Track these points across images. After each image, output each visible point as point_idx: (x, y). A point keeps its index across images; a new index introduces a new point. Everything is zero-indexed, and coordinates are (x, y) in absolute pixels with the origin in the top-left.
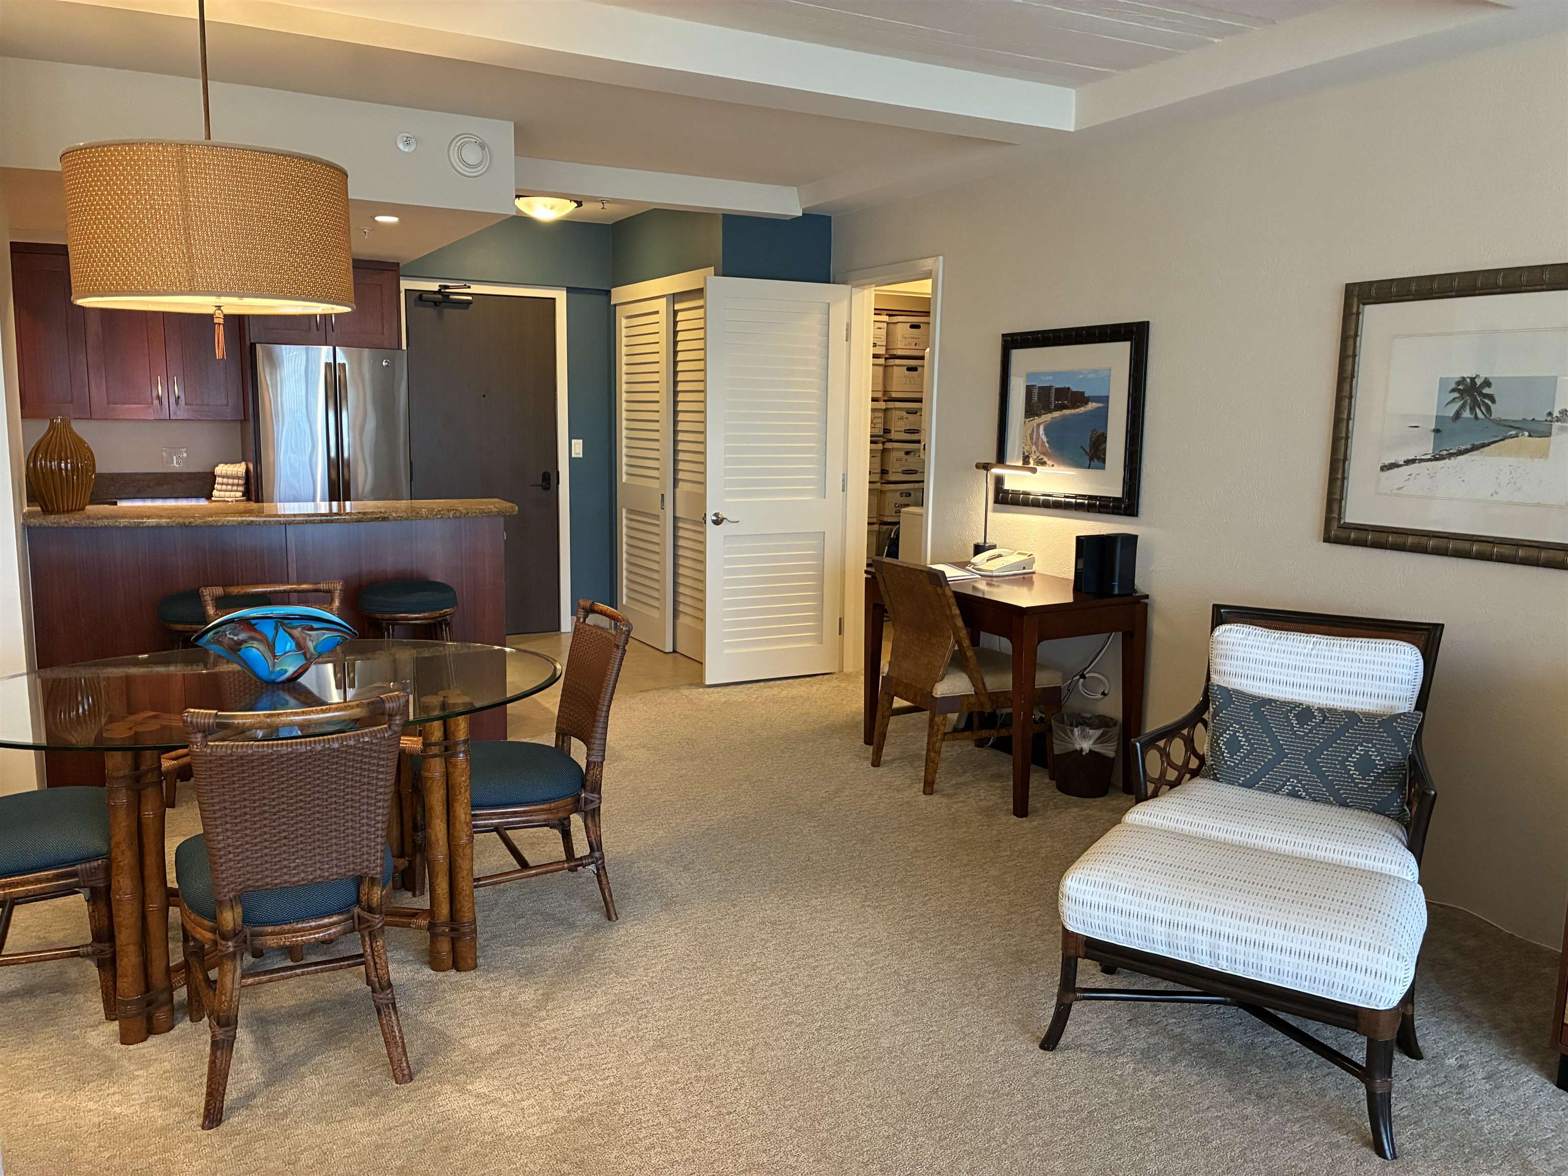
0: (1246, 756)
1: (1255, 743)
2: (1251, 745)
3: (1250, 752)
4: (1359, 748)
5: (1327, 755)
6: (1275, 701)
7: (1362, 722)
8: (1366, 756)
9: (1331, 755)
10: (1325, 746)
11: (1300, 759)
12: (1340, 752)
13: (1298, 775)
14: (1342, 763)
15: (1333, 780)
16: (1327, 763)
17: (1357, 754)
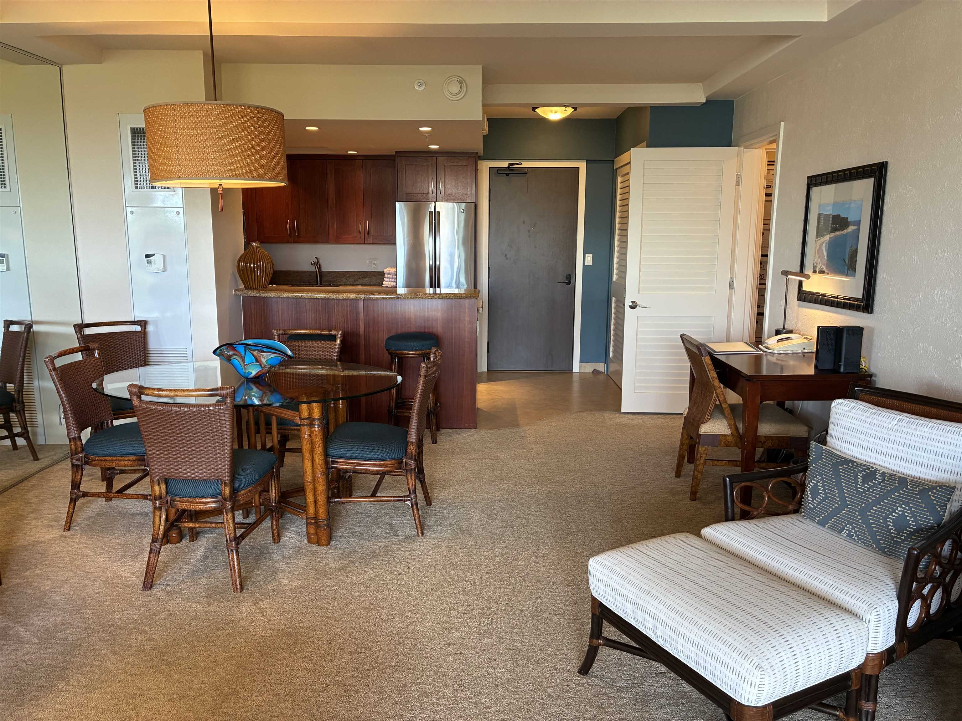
0: (822, 501)
1: (828, 493)
2: (826, 494)
3: (824, 500)
4: (899, 509)
5: (876, 510)
6: (853, 462)
7: (907, 488)
8: (903, 516)
9: (878, 511)
10: (877, 502)
11: (857, 511)
12: (884, 509)
13: (853, 523)
14: (885, 519)
15: (876, 532)
16: (874, 517)
17: (896, 513)
